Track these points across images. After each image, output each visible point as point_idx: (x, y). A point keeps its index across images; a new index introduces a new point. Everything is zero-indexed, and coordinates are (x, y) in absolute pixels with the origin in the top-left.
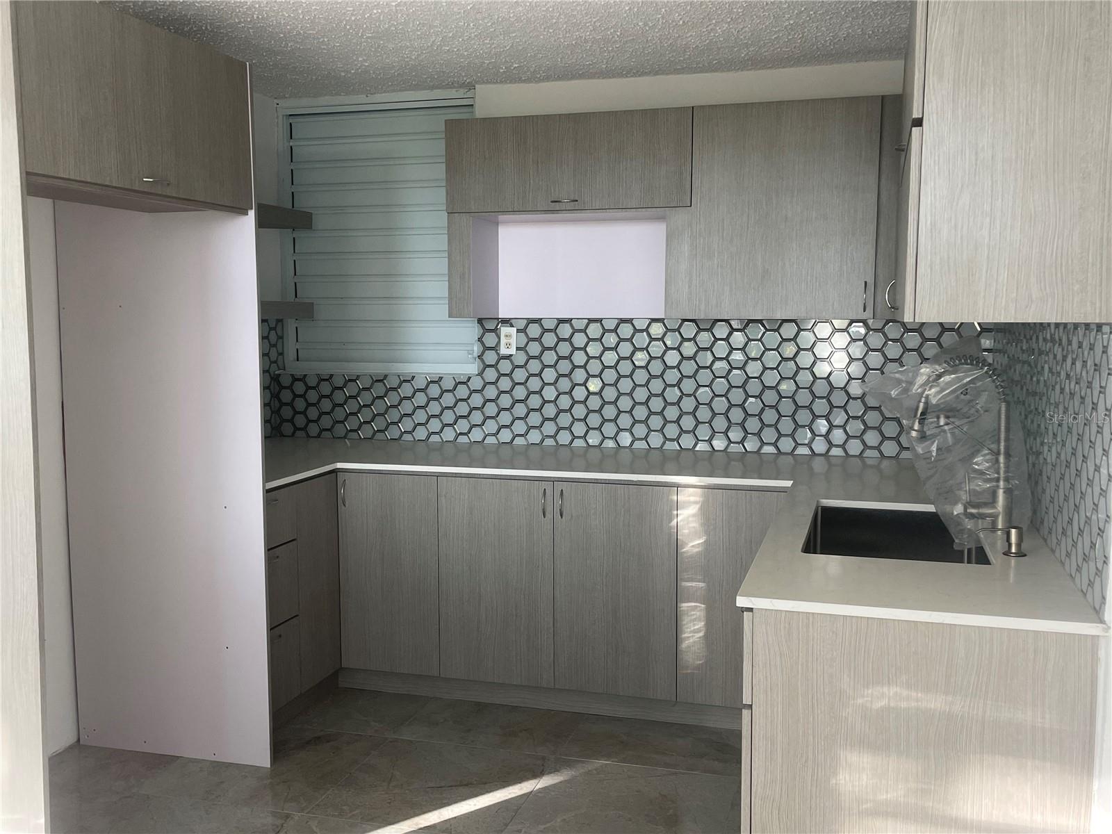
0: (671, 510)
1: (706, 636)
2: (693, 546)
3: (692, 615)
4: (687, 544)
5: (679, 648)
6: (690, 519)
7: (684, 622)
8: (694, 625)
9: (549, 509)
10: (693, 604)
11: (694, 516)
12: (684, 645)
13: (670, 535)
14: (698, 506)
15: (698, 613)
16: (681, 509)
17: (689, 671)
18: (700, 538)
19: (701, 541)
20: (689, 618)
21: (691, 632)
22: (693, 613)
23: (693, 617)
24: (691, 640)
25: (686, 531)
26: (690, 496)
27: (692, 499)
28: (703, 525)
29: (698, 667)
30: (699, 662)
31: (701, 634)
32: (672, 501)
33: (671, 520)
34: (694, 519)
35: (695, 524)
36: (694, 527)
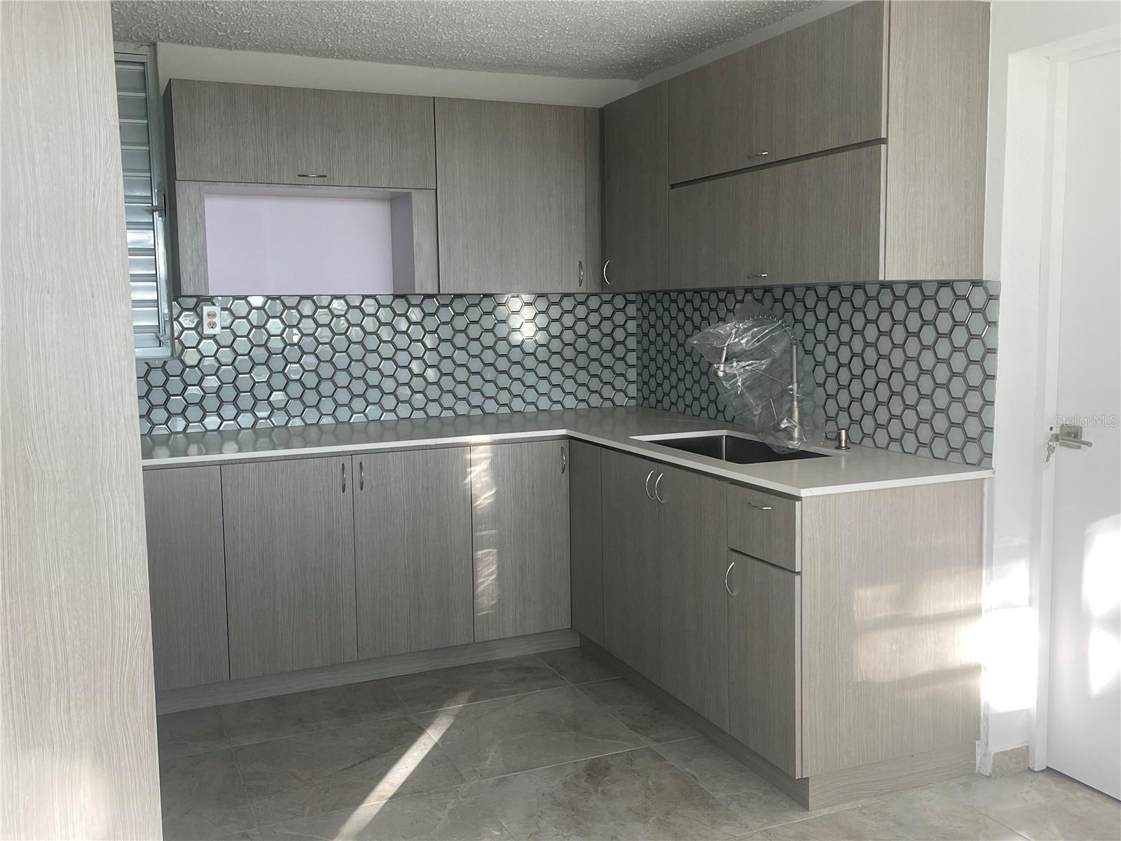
0: (465, 468)
1: (498, 578)
2: (485, 499)
3: (485, 561)
4: (480, 497)
5: (476, 593)
6: (482, 474)
7: (479, 569)
8: (488, 569)
9: (348, 483)
10: (487, 551)
11: (485, 471)
12: (480, 589)
13: (465, 492)
14: (488, 462)
15: (491, 558)
16: (474, 465)
17: (485, 613)
18: (491, 490)
19: (493, 492)
20: (484, 564)
21: (485, 576)
22: (487, 558)
23: (487, 563)
24: (486, 584)
25: (479, 486)
26: (482, 452)
27: (484, 455)
28: (492, 478)
29: (492, 607)
30: (493, 602)
31: (494, 576)
32: (466, 459)
33: (465, 478)
34: (485, 473)
35: (486, 478)
36: (486, 481)
